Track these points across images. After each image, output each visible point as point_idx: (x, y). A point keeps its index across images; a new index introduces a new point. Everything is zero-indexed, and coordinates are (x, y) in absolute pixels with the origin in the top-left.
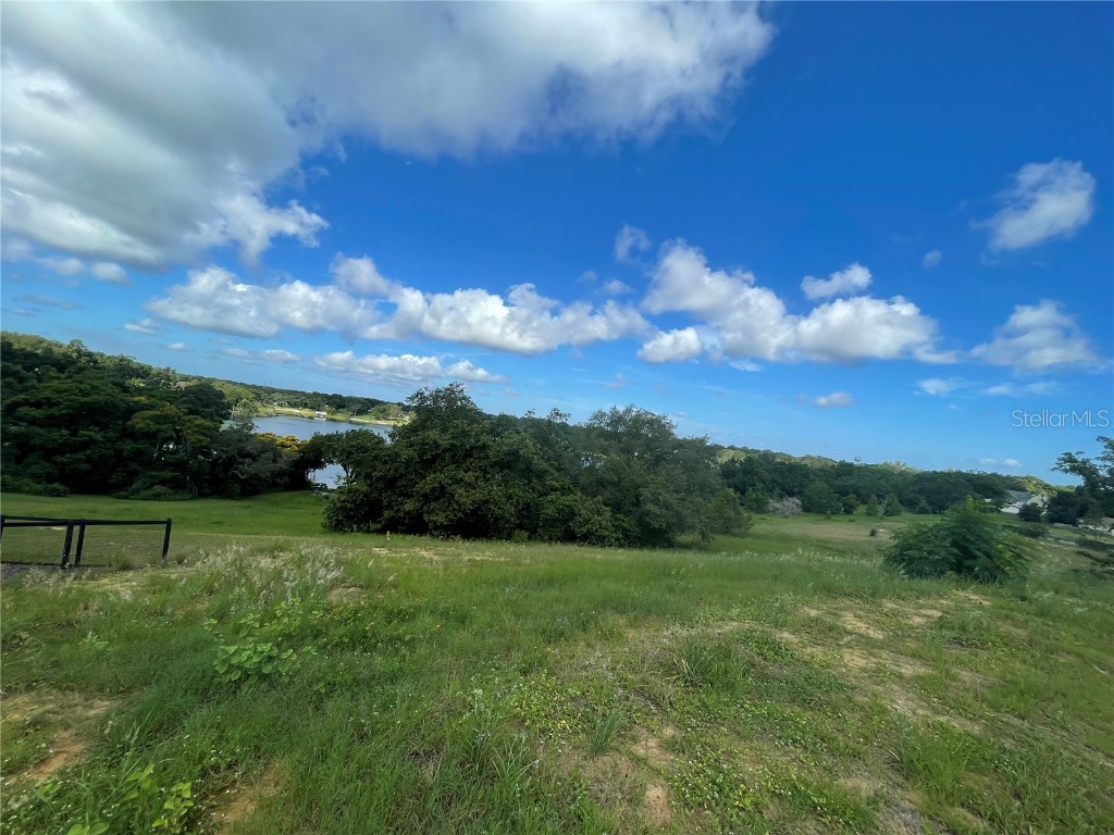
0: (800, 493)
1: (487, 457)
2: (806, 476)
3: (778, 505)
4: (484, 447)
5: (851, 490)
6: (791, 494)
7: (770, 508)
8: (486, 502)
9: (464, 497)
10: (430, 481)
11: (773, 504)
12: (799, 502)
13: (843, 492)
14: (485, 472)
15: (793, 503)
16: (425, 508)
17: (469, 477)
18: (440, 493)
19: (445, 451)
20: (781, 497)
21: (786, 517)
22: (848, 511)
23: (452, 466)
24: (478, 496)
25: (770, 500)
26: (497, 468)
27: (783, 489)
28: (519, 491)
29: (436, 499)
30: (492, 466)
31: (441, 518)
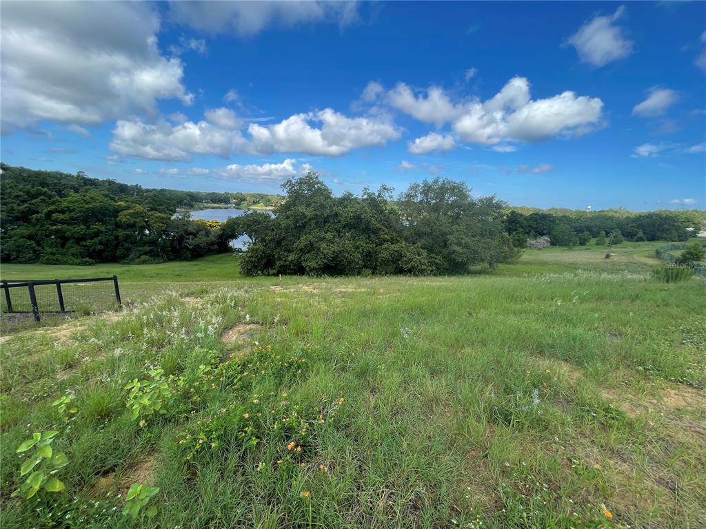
0: (549, 233)
1: (339, 222)
2: (553, 222)
3: (533, 242)
4: (336, 215)
5: (585, 229)
6: (542, 234)
7: (528, 244)
8: (341, 252)
9: (327, 249)
10: (303, 241)
11: (530, 241)
12: (549, 240)
13: (579, 231)
14: (339, 232)
15: (544, 240)
16: (302, 258)
17: (329, 235)
18: (310, 248)
19: (310, 219)
20: (535, 237)
21: (539, 249)
22: (583, 243)
23: (317, 230)
24: (335, 248)
25: (528, 239)
26: (347, 228)
27: (536, 232)
28: (363, 243)
29: (309, 252)
30: (344, 228)
31: (313, 264)
